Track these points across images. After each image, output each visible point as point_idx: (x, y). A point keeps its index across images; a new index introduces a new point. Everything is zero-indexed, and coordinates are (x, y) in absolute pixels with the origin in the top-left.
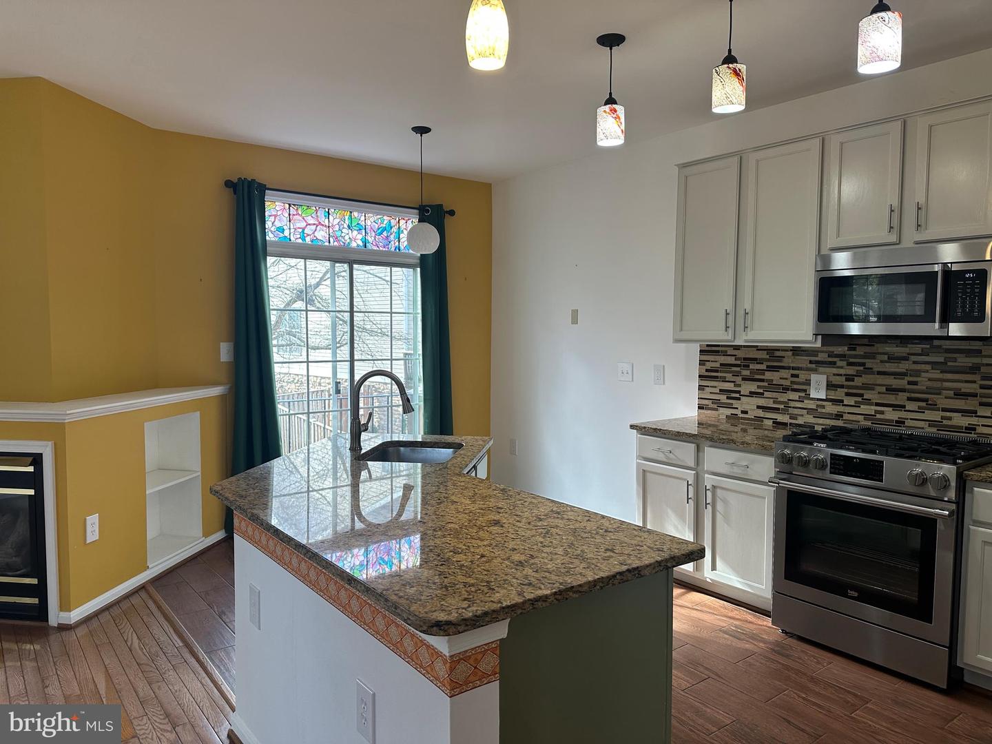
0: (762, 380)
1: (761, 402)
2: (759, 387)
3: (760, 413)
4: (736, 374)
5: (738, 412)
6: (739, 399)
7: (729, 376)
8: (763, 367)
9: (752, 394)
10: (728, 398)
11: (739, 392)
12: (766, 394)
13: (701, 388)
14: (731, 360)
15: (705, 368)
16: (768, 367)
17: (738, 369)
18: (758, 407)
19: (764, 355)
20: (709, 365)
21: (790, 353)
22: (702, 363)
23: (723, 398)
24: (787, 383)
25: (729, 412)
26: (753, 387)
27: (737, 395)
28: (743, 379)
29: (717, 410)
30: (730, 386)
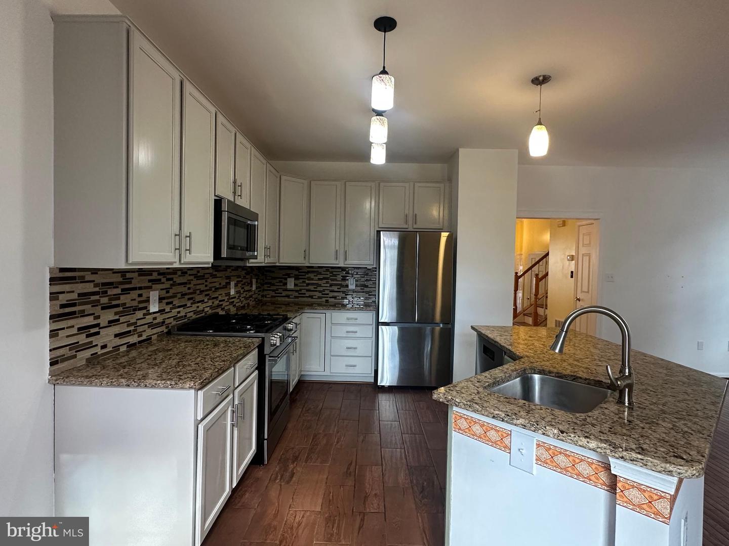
0: (117, 306)
1: (117, 329)
2: (116, 314)
3: (119, 341)
4: (95, 304)
5: (98, 350)
6: (98, 333)
7: (88, 308)
8: (118, 291)
9: (111, 323)
10: (88, 336)
11: (97, 325)
12: (122, 319)
13: (53, 334)
14: (89, 288)
15: (58, 303)
16: (123, 290)
17: (96, 297)
18: (116, 336)
19: (118, 278)
20: (63, 299)
21: (137, 274)
22: (54, 296)
23: (82, 339)
24: (135, 304)
25: (87, 354)
26: (109, 315)
27: (96, 330)
28: (103, 308)
29: (75, 356)
30: (88, 321)
